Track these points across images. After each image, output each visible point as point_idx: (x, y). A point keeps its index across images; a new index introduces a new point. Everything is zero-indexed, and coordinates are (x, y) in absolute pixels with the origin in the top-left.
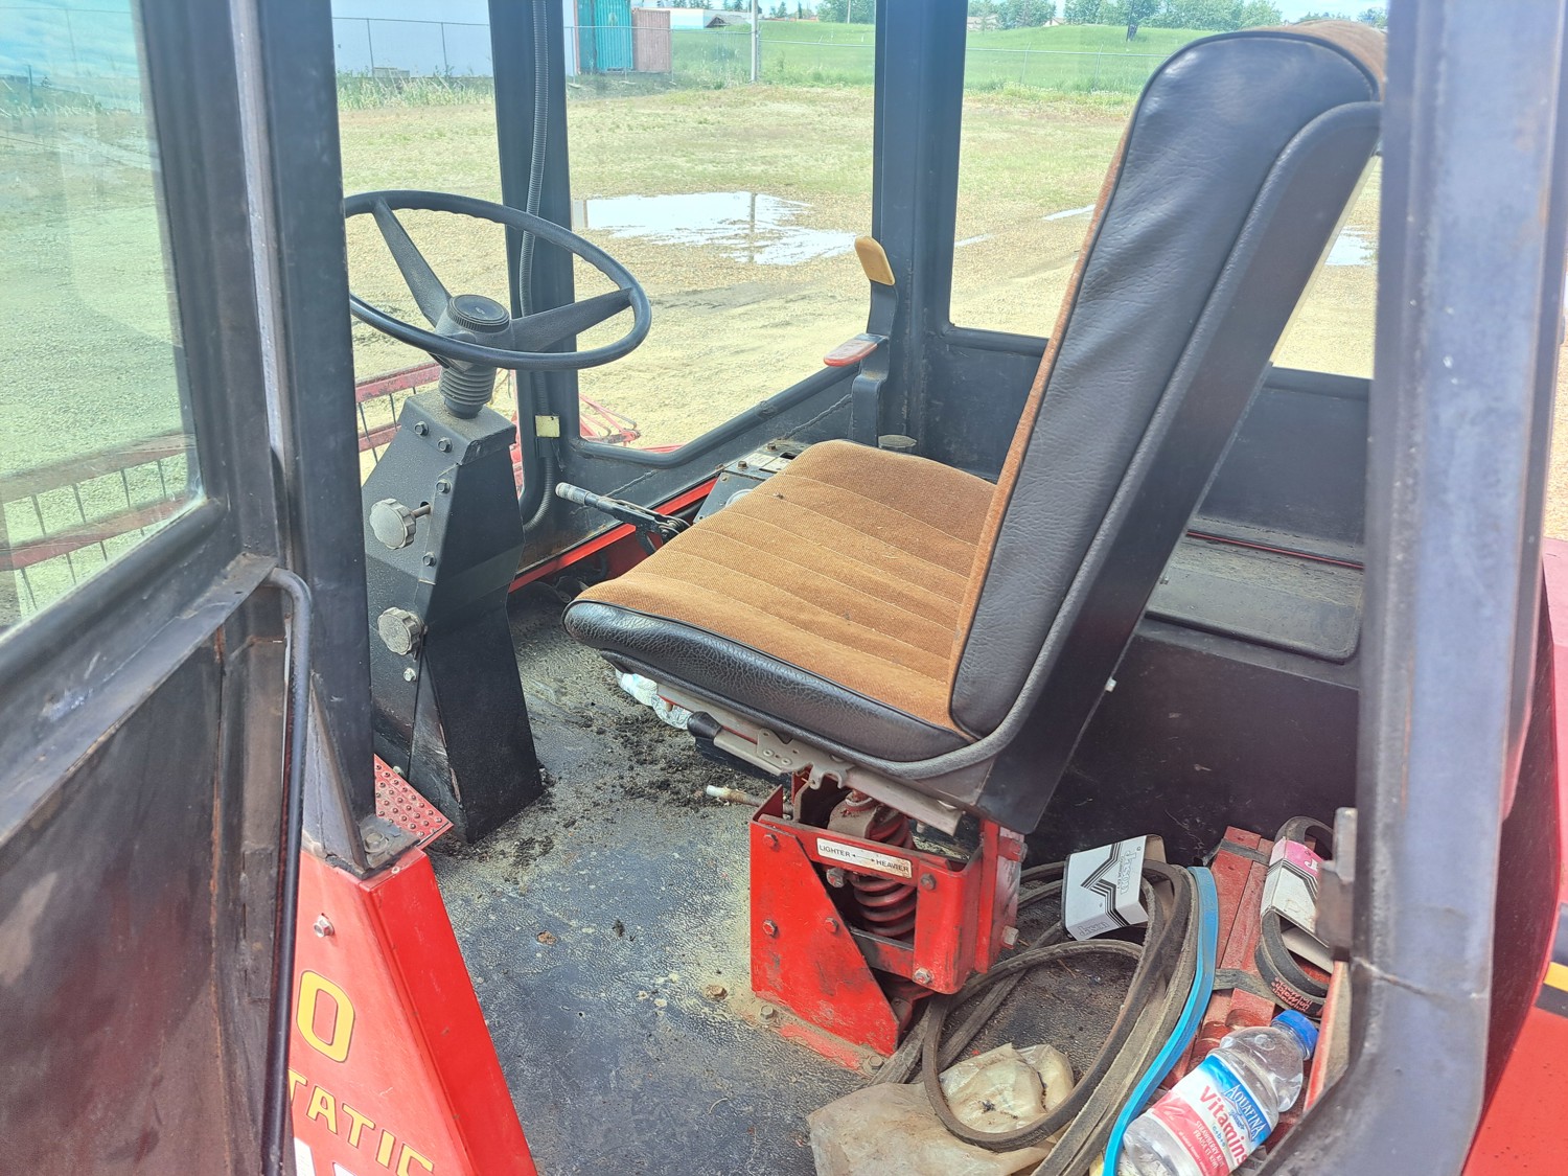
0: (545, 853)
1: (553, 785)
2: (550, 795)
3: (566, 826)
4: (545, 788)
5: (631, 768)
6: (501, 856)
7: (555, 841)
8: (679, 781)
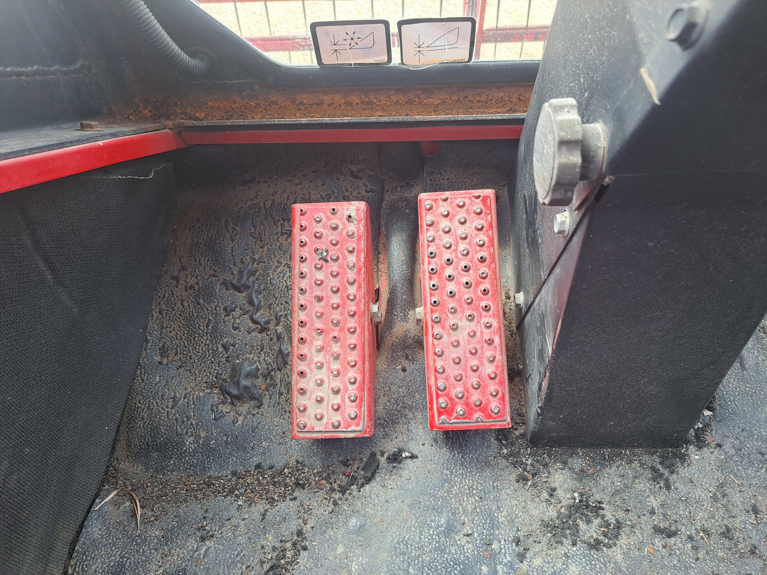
0: (596, 545)
1: (700, 448)
2: (683, 458)
3: (657, 530)
4: (688, 442)
6: (545, 495)
7: (623, 541)
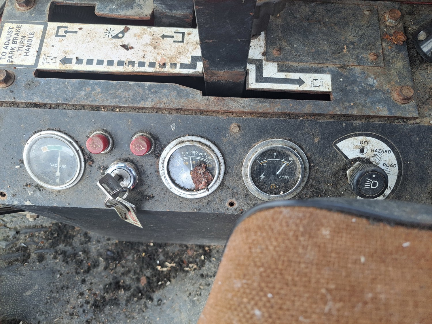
5: (84, 281)
8: (123, 274)
